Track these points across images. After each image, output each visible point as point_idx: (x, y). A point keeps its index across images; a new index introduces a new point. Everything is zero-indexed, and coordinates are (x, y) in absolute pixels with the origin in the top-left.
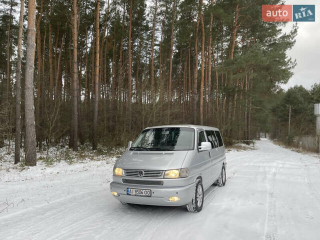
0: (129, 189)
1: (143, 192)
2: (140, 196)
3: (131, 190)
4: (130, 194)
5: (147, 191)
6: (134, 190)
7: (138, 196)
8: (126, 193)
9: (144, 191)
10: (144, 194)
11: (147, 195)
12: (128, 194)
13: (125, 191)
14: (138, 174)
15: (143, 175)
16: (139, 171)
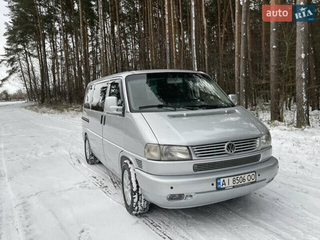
0: (222, 180)
1: (246, 178)
2: (242, 185)
3: (226, 179)
4: (224, 189)
5: (251, 174)
6: (231, 179)
7: (238, 186)
8: (214, 188)
9: (247, 175)
10: (247, 181)
11: (251, 181)
12: (218, 189)
13: (213, 185)
14: (225, 149)
15: (235, 151)
16: (226, 144)
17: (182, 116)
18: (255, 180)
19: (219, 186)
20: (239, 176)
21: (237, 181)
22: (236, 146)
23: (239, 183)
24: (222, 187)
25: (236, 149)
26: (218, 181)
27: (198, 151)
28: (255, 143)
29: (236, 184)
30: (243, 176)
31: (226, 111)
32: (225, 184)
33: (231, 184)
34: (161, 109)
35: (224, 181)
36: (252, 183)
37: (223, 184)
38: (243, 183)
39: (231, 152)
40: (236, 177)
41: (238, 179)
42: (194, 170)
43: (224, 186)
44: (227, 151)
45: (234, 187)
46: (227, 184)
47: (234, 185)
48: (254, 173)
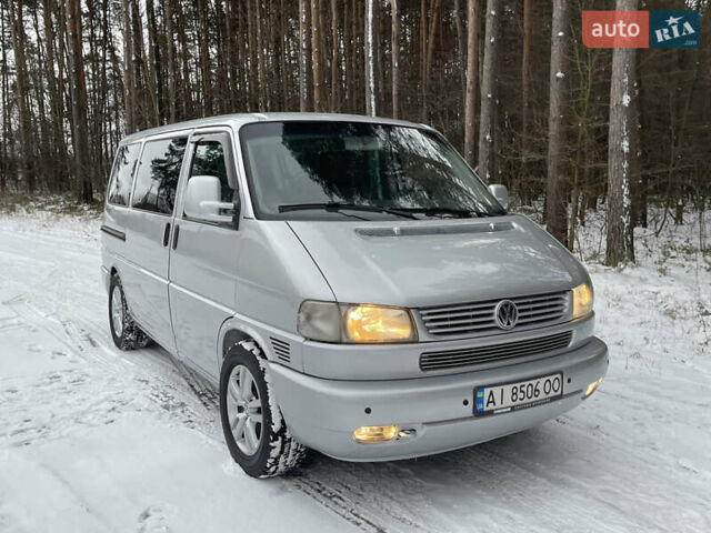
0: (487, 391)
1: (540, 387)
2: (532, 405)
3: (494, 389)
4: (491, 413)
5: (552, 378)
6: (508, 389)
7: (522, 407)
8: (469, 410)
9: (543, 380)
10: (542, 396)
11: (552, 394)
12: (478, 414)
13: (466, 403)
14: (495, 317)
15: (517, 321)
16: (498, 306)
17: (390, 233)
18: (559, 392)
19: (481, 406)
20: (527, 383)
21: (521, 395)
22: (520, 311)
23: (526, 400)
24: (486, 409)
25: (520, 318)
26: (479, 395)
27: (432, 321)
28: (561, 305)
29: (519, 402)
30: (534, 382)
31: (492, 225)
32: (493, 402)
33: (508, 402)
34: (334, 214)
35: (491, 393)
36: (553, 399)
37: (489, 402)
38: (534, 399)
39: (509, 324)
40: (518, 385)
41: (524, 389)
42: (421, 366)
43: (491, 406)
44: (498, 323)
45: (513, 408)
46: (498, 401)
47: (514, 404)
48: (559, 376)
